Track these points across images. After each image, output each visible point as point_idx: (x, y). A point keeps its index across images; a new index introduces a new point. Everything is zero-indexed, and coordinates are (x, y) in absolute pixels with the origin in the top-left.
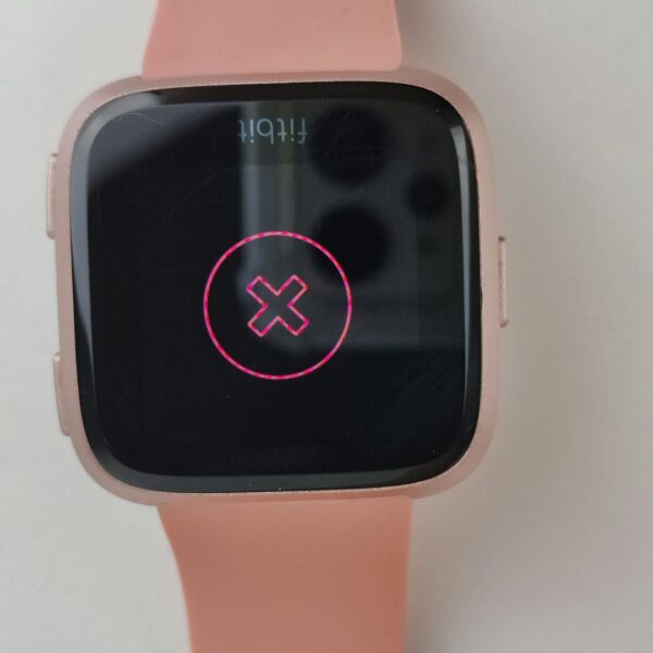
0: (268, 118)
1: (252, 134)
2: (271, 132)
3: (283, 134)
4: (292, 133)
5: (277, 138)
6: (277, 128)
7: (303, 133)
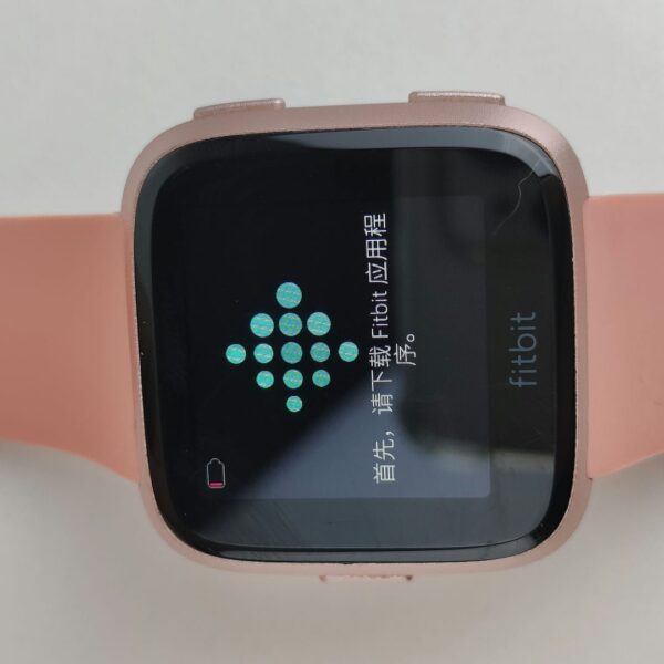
0: (536, 348)
1: (520, 328)
2: (522, 349)
3: (520, 361)
4: (521, 371)
5: (515, 355)
6: (525, 355)
7: (520, 383)
